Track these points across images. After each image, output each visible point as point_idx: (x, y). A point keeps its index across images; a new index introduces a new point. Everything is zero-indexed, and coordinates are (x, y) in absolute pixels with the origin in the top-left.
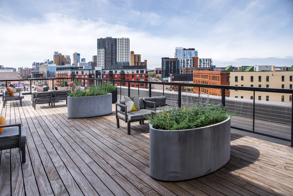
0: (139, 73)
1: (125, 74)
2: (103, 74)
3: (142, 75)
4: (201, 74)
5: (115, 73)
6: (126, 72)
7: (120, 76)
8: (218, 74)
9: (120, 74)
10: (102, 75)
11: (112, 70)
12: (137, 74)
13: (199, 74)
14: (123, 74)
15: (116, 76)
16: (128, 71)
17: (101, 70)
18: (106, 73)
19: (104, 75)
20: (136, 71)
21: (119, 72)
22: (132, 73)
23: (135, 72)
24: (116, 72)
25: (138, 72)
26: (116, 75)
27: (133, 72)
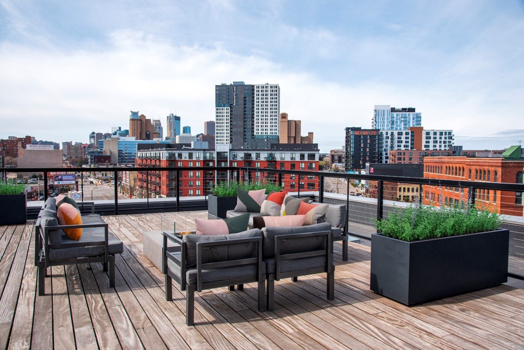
0: (306, 159)
1: (275, 162)
2: (232, 159)
3: (311, 164)
4: (445, 165)
5: (257, 159)
6: (278, 156)
7: (266, 166)
8: (496, 166)
9: (267, 161)
10: (230, 161)
11: (250, 152)
12: (302, 162)
13: (440, 165)
14: (271, 161)
15: (259, 164)
16: (283, 154)
17: (228, 151)
18: (239, 159)
19: (234, 162)
20: (299, 155)
21: (264, 156)
22: (292, 158)
23: (297, 157)
24: (258, 156)
25: (302, 156)
26: (258, 162)
27: (294, 157)
